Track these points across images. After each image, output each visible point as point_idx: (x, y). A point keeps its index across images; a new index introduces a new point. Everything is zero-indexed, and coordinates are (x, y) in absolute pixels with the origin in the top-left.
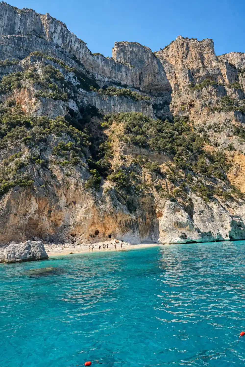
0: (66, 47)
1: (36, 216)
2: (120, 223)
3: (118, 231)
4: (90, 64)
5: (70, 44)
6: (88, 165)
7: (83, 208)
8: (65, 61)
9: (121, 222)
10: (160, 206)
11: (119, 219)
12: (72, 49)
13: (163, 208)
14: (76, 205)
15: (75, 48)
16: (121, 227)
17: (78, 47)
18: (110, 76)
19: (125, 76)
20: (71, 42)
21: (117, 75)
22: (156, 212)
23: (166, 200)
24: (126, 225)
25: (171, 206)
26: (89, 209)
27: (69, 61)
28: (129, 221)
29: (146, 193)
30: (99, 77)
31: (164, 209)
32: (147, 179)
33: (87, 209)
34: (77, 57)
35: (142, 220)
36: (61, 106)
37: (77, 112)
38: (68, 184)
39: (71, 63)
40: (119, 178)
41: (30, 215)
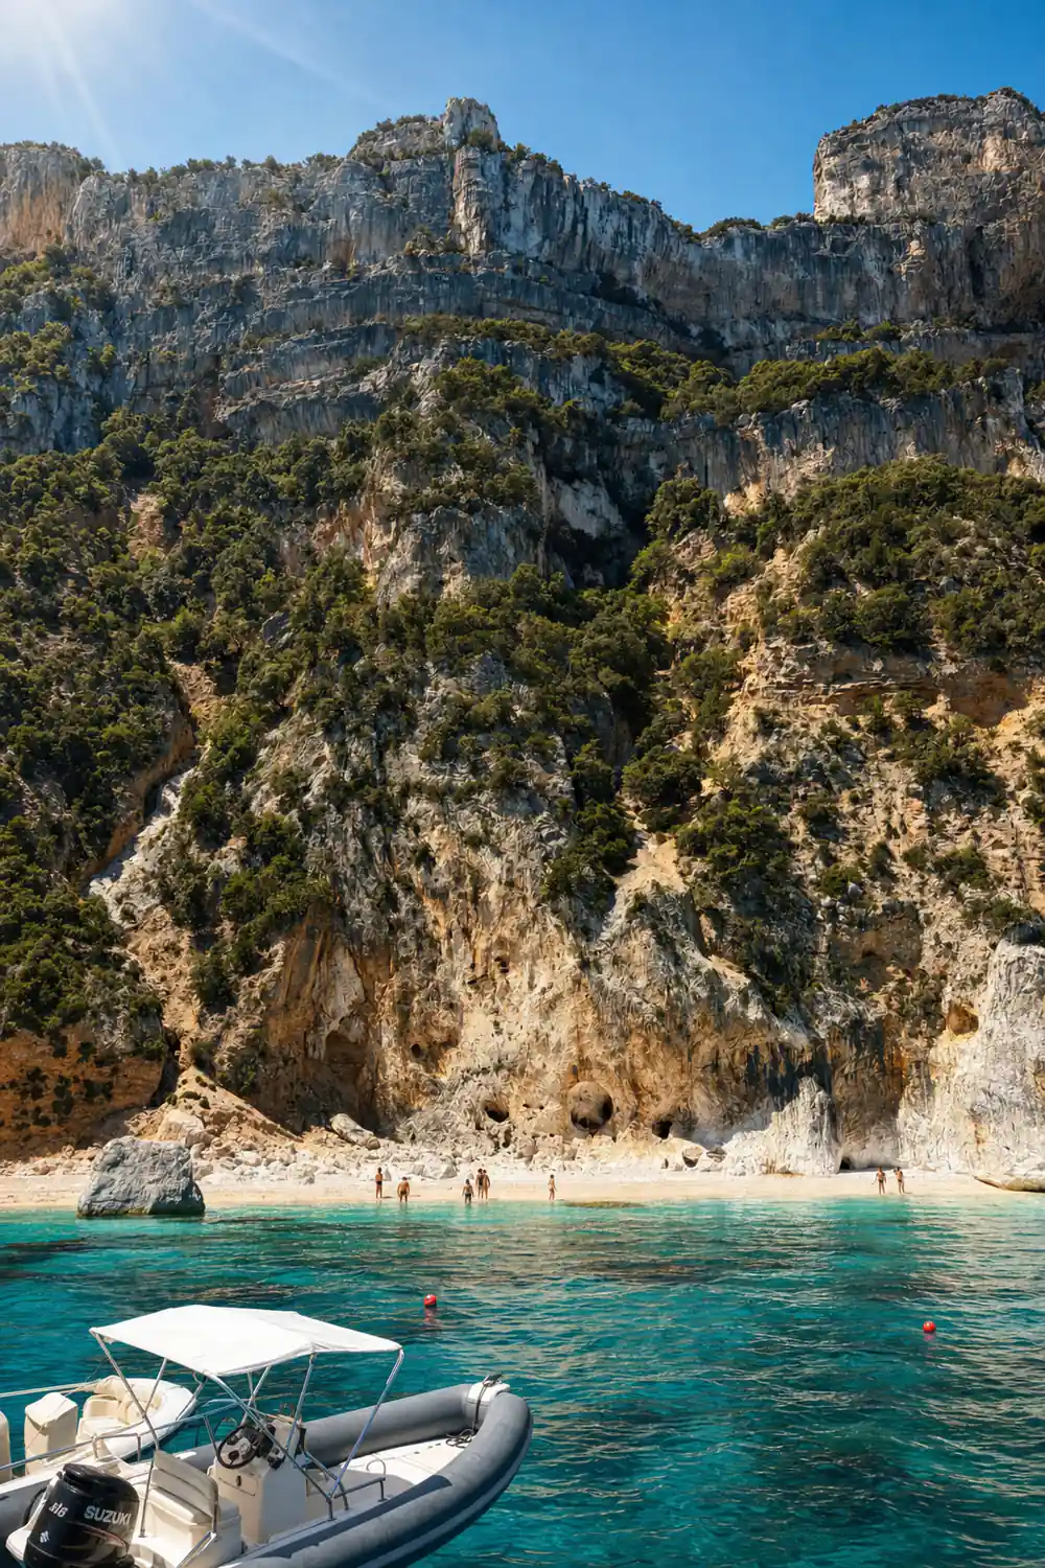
0: (565, 248)
1: (357, 1027)
2: (716, 1067)
3: (703, 1105)
4: (690, 282)
5: (580, 228)
6: (575, 783)
7: (537, 990)
8: (559, 313)
9: (724, 1062)
10: (961, 970)
11: (706, 1048)
12: (590, 247)
13: (977, 981)
14: (511, 976)
15: (605, 244)
16: (720, 1086)
17: (618, 233)
18: (796, 306)
19: (880, 283)
20: (585, 222)
21: (832, 292)
22: (945, 1008)
23: (995, 939)
24: (752, 1077)
25: (1021, 970)
26: (558, 997)
27: (580, 306)
28: (766, 1056)
29: (881, 899)
30: (743, 327)
31: (981, 987)
32: (902, 823)
33: (549, 995)
34: (621, 274)
35: (860, 1050)
36: (497, 532)
37: (613, 534)
38: (479, 883)
39: (589, 316)
40: (718, 836)
41: (335, 1025)
